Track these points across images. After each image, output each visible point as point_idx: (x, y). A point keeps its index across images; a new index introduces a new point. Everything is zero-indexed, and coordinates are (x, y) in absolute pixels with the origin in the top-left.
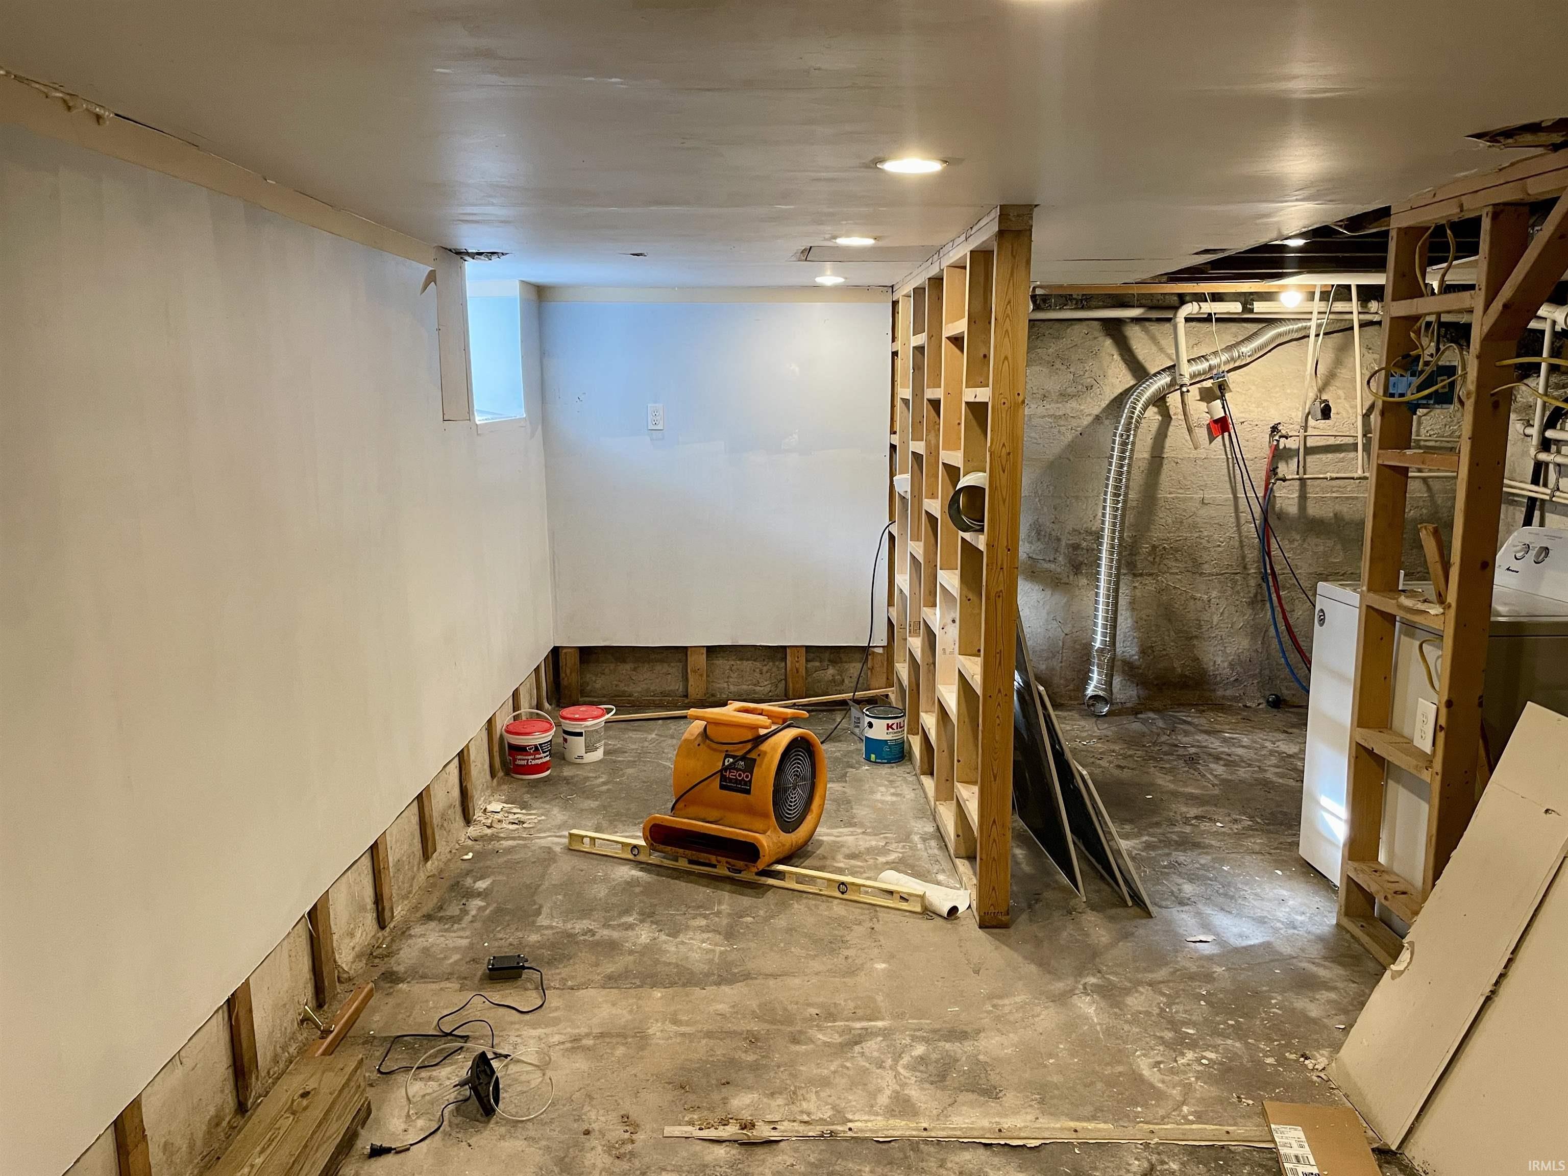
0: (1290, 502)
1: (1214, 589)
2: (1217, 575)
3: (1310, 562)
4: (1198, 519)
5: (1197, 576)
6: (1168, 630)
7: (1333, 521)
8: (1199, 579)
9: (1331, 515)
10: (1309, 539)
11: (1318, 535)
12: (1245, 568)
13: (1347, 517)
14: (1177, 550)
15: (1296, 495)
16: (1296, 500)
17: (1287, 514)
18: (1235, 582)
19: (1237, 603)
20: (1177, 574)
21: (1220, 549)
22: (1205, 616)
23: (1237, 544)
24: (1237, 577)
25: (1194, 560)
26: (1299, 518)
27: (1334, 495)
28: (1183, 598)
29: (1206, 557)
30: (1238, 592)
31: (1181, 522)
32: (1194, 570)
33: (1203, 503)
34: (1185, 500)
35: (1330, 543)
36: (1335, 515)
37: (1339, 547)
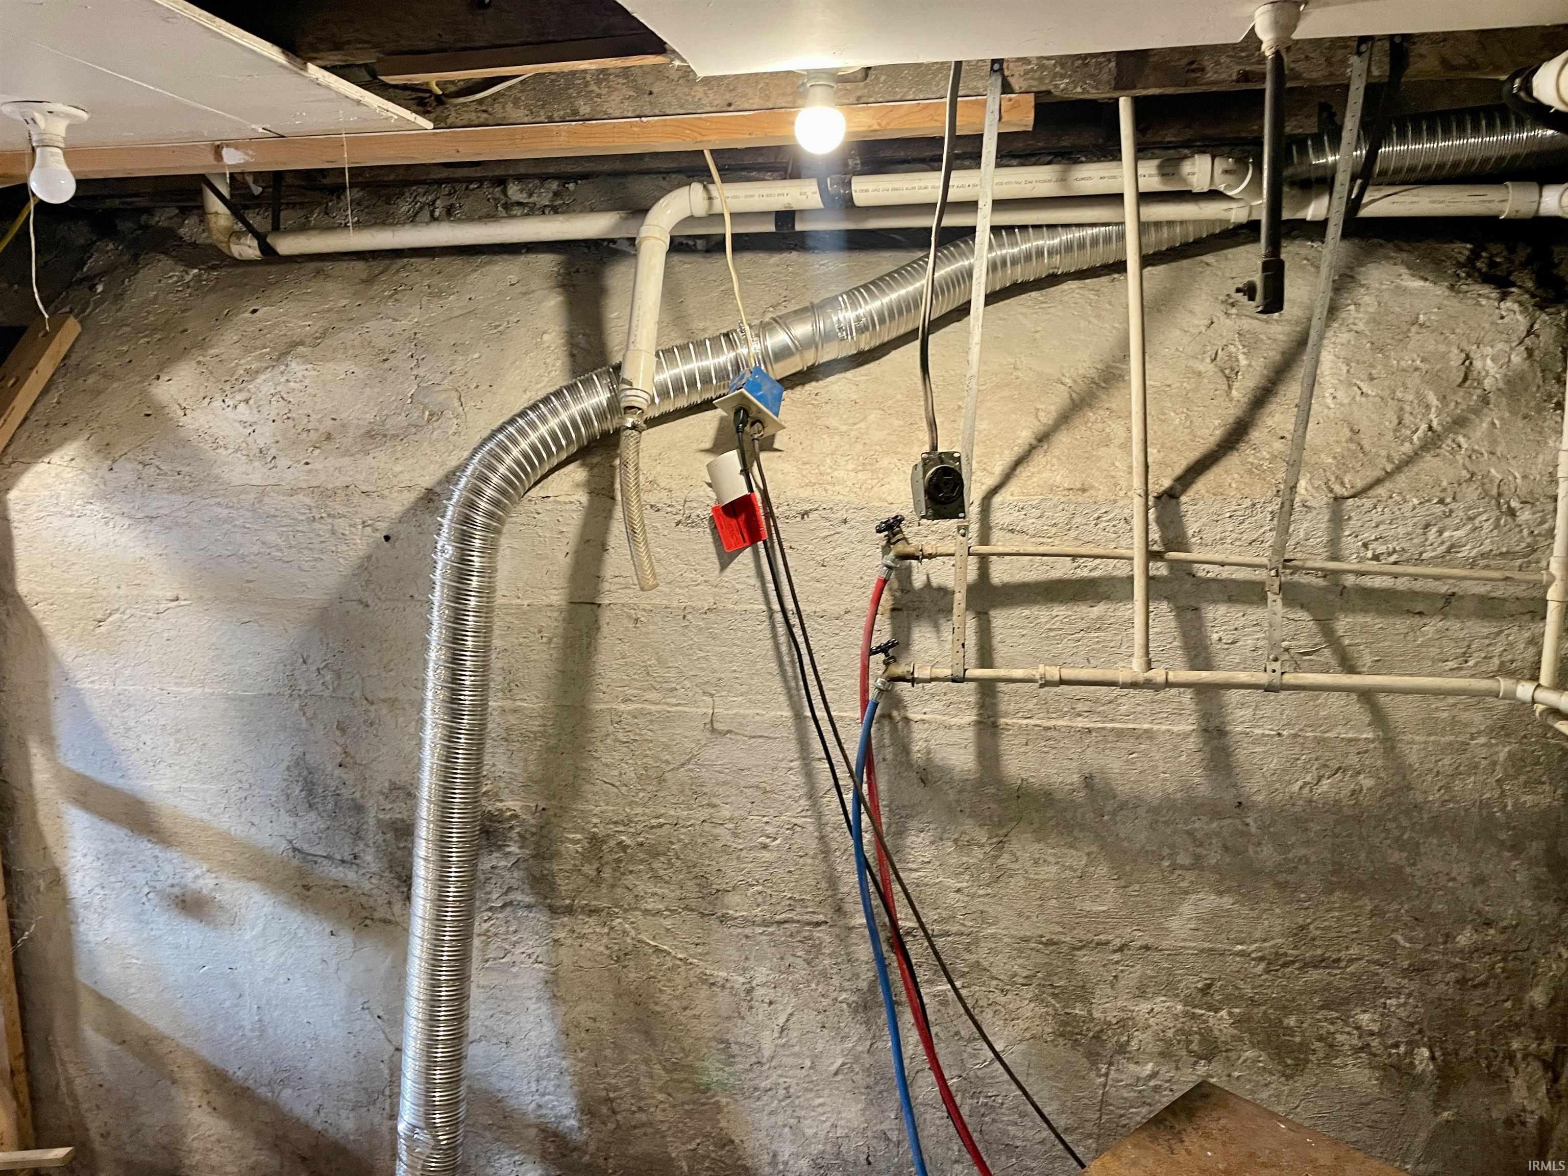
0: (954, 736)
1: (760, 959)
2: (765, 923)
3: (1020, 905)
4: (704, 773)
5: (714, 923)
6: (647, 1061)
7: (1080, 796)
8: (720, 932)
9: (1075, 778)
10: (1014, 845)
11: (1040, 835)
12: (839, 910)
13: (1123, 788)
14: (654, 853)
15: (970, 717)
16: (970, 733)
17: (945, 770)
18: (817, 948)
19: (826, 1002)
20: (658, 913)
21: (767, 855)
22: (740, 1032)
23: (813, 845)
24: (820, 934)
25: (702, 880)
26: (980, 783)
27: (1080, 723)
28: (679, 981)
29: (732, 875)
30: (825, 976)
31: (661, 780)
32: (704, 906)
33: (713, 730)
34: (667, 719)
35: (1077, 859)
36: (1088, 780)
37: (1102, 870)
